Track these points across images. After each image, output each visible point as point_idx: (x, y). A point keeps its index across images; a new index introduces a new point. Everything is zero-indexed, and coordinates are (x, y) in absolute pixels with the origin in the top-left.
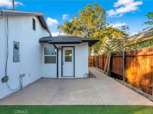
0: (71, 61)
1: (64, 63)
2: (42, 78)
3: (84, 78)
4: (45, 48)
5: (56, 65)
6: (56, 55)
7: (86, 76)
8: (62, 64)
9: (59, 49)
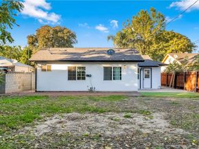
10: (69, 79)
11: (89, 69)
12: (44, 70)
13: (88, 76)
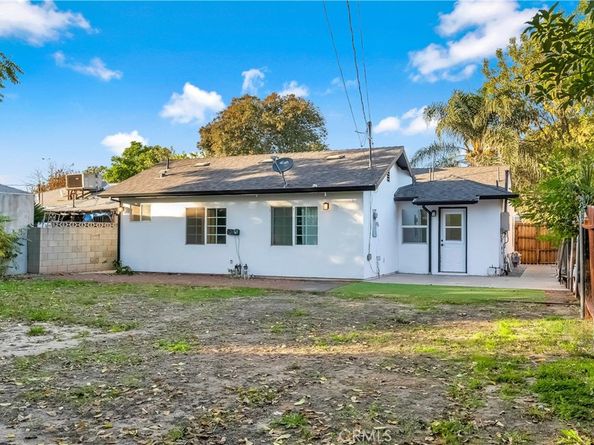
0: (460, 239)
1: (445, 242)
2: (397, 273)
3: (489, 276)
4: (403, 211)
5: (425, 246)
6: (427, 227)
7: (492, 272)
8: (440, 245)
9: (433, 214)
10: (188, 242)
11: (238, 214)
12: (136, 218)
13: (231, 232)
